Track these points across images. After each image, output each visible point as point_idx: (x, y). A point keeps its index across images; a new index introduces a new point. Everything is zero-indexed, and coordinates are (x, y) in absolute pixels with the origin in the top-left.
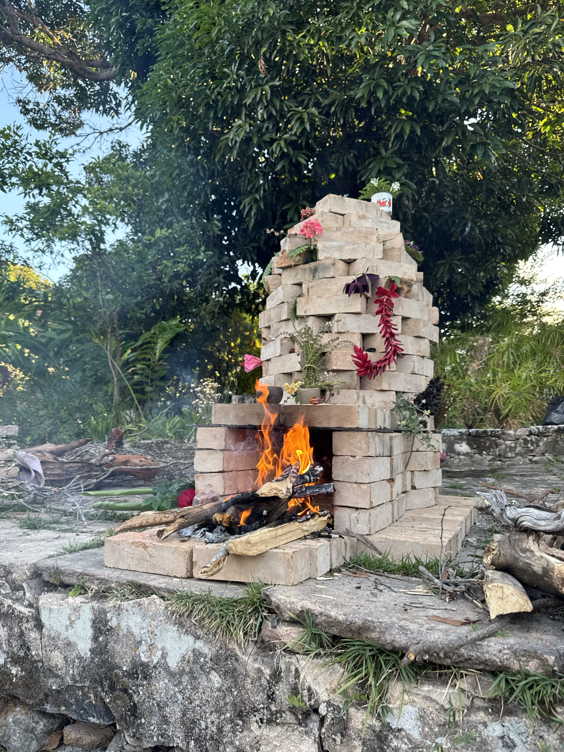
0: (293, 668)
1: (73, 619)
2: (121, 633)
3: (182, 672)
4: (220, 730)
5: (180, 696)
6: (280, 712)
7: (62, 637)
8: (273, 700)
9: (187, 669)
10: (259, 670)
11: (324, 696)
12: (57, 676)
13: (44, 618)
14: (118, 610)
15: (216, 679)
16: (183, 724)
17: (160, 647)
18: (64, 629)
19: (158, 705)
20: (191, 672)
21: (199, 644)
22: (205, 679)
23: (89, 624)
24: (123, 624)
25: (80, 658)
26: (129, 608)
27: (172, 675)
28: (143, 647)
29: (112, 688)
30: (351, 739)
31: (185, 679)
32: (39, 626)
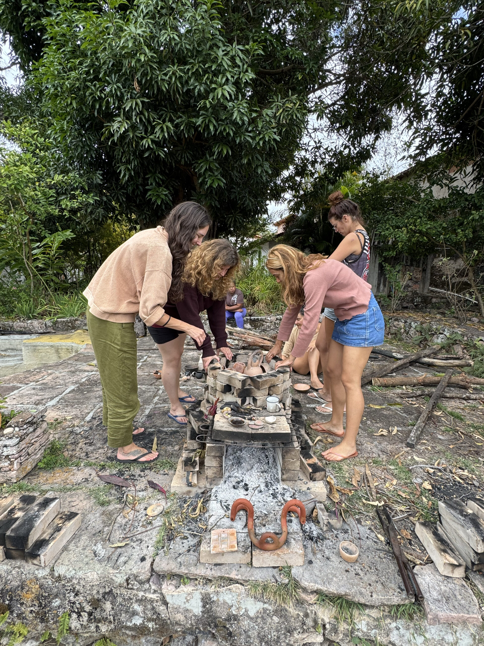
0: (314, 612)
1: (188, 598)
2: (220, 603)
3: (257, 617)
4: (278, 638)
5: (257, 627)
6: (308, 629)
7: (181, 607)
8: (305, 624)
9: (260, 616)
10: (298, 614)
11: (327, 620)
12: (180, 625)
13: (168, 599)
14: (217, 593)
15: (276, 619)
16: (259, 637)
17: (244, 607)
18: (183, 603)
19: (244, 631)
20: (262, 617)
21: (266, 606)
22: (270, 619)
23: (199, 601)
24: (221, 599)
25: (195, 616)
26: (224, 591)
27: (251, 619)
28: (234, 608)
29: (216, 626)
30: (339, 634)
31: (259, 620)
32: (166, 603)
